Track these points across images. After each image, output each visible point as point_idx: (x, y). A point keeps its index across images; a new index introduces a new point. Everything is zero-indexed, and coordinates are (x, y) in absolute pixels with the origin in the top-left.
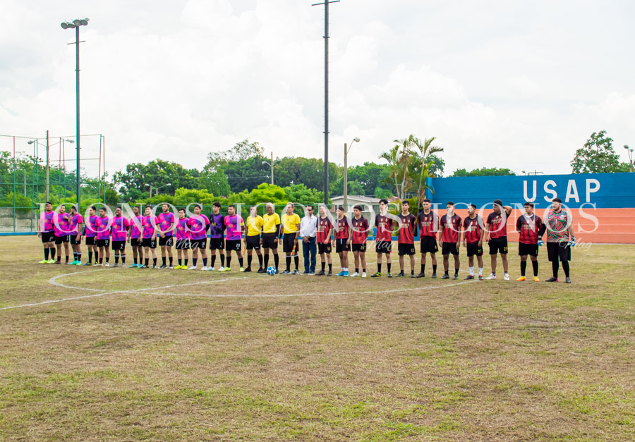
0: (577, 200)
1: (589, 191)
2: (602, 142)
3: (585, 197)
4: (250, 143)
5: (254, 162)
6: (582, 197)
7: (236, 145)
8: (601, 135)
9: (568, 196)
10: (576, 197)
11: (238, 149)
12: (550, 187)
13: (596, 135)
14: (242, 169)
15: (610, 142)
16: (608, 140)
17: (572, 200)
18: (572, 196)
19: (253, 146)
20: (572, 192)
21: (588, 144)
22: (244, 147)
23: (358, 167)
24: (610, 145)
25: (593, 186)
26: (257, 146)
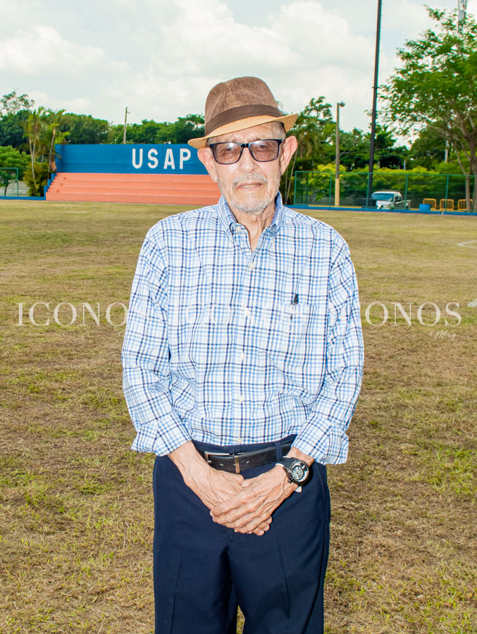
0: (173, 167)
1: (182, 159)
2: (321, 108)
3: (179, 165)
4: (19, 95)
5: (17, 118)
6: (177, 164)
7: (3, 98)
8: (320, 101)
9: (167, 163)
10: (172, 164)
11: (5, 102)
12: (153, 155)
13: (314, 101)
14: (5, 126)
15: (330, 108)
16: (328, 106)
17: (169, 167)
18: (170, 164)
19: (22, 99)
20: (170, 160)
21: (307, 110)
22: (12, 100)
23: (135, 125)
24: (328, 111)
25: (185, 155)
26: (26, 98)
